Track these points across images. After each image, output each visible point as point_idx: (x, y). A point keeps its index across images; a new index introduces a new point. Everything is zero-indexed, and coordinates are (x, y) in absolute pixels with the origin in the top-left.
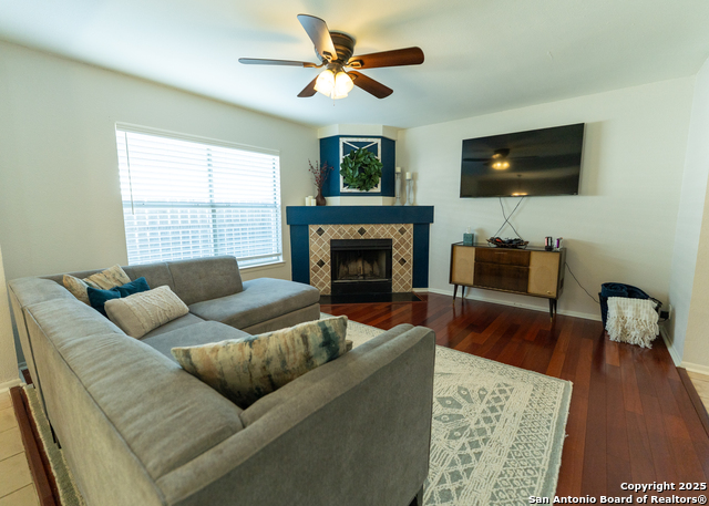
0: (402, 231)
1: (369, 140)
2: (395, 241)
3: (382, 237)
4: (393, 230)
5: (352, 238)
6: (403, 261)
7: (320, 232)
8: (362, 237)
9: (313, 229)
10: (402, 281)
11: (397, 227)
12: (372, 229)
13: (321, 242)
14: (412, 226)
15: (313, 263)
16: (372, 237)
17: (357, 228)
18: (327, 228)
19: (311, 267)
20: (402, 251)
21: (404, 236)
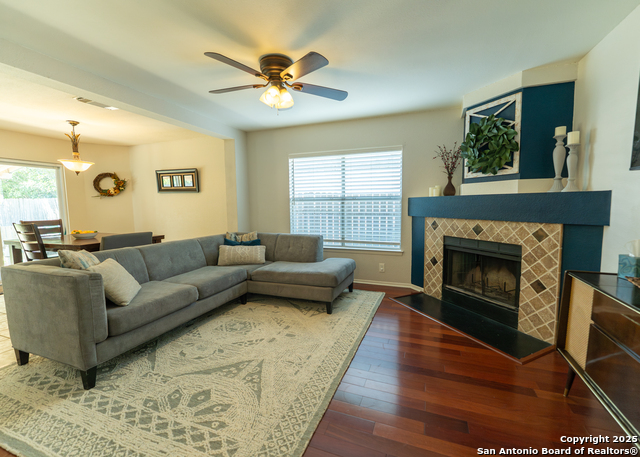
0: (539, 236)
1: (502, 101)
2: (527, 250)
3: (505, 241)
4: (522, 232)
5: (466, 236)
6: (539, 286)
7: (435, 225)
8: (478, 238)
9: (429, 222)
10: (536, 320)
11: (531, 229)
12: (492, 228)
13: (435, 237)
14: (559, 228)
15: (428, 260)
16: (491, 239)
17: (472, 224)
18: (441, 222)
19: (426, 263)
20: (538, 269)
21: (544, 244)
